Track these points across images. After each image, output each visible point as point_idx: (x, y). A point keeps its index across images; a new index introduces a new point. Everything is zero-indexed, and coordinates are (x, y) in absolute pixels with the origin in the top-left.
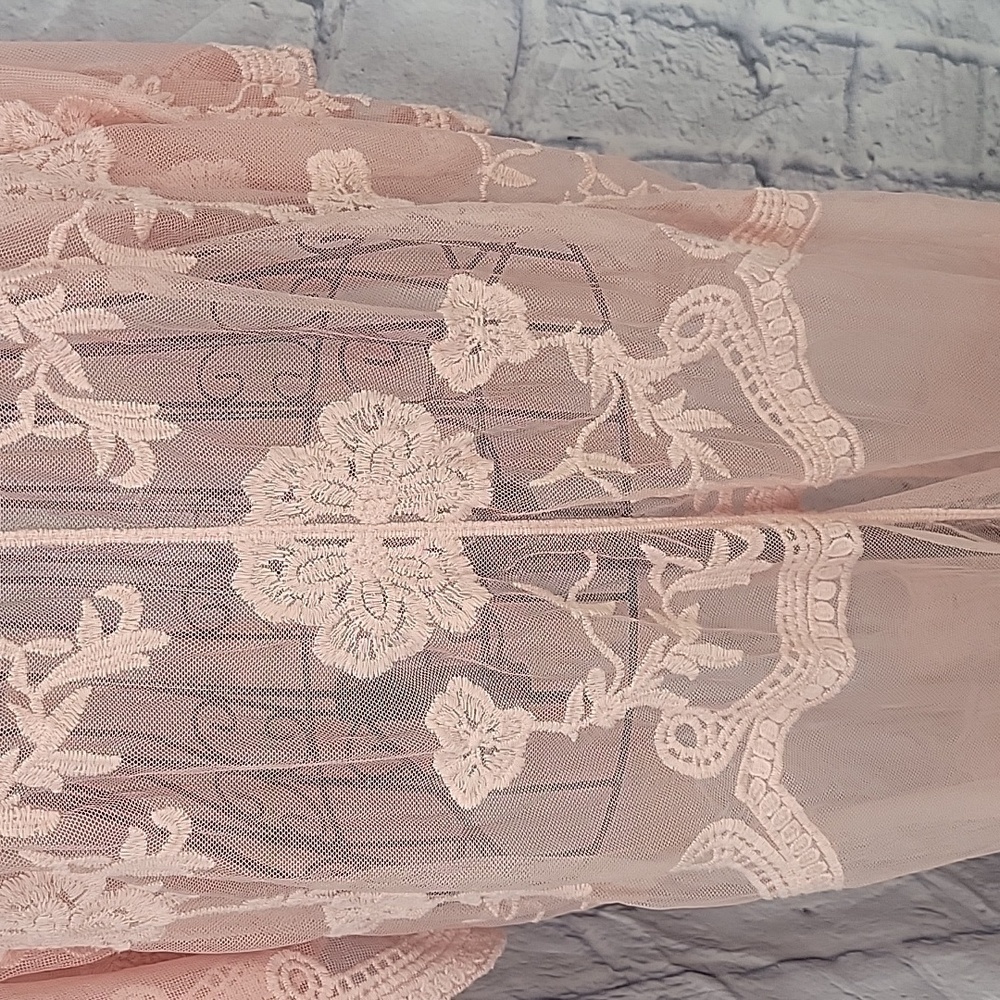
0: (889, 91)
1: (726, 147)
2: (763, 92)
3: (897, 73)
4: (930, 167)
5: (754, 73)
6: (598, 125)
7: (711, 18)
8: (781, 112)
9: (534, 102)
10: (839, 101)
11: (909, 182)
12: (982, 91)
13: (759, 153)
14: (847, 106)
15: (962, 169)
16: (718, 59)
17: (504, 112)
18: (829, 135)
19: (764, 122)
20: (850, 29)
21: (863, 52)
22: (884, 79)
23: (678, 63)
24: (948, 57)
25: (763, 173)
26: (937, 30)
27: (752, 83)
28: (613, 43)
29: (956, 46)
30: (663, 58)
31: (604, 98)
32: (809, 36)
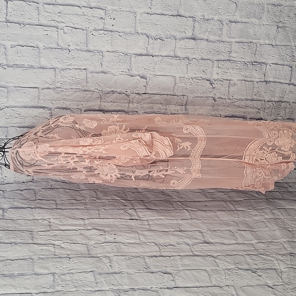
0: (236, 87)
1: (208, 95)
2: (214, 88)
3: (237, 84)
4: (243, 98)
5: (212, 85)
6: (187, 93)
7: (205, 78)
8: (217, 90)
9: (177, 90)
10: (227, 89)
11: (240, 100)
12: (254, 86)
13: (213, 96)
14: (228, 89)
15: (249, 98)
16: (206, 84)
17: (173, 92)
18: (225, 94)
19: (214, 92)
20: (229, 78)
21: (231, 81)
22: (235, 85)
23: (200, 84)
24: (247, 81)
25: (214, 99)
26: (245, 77)
27: (212, 87)
28: (189, 82)
29: (249, 79)
30: (197, 84)
31: (188, 90)
32: (222, 80)
